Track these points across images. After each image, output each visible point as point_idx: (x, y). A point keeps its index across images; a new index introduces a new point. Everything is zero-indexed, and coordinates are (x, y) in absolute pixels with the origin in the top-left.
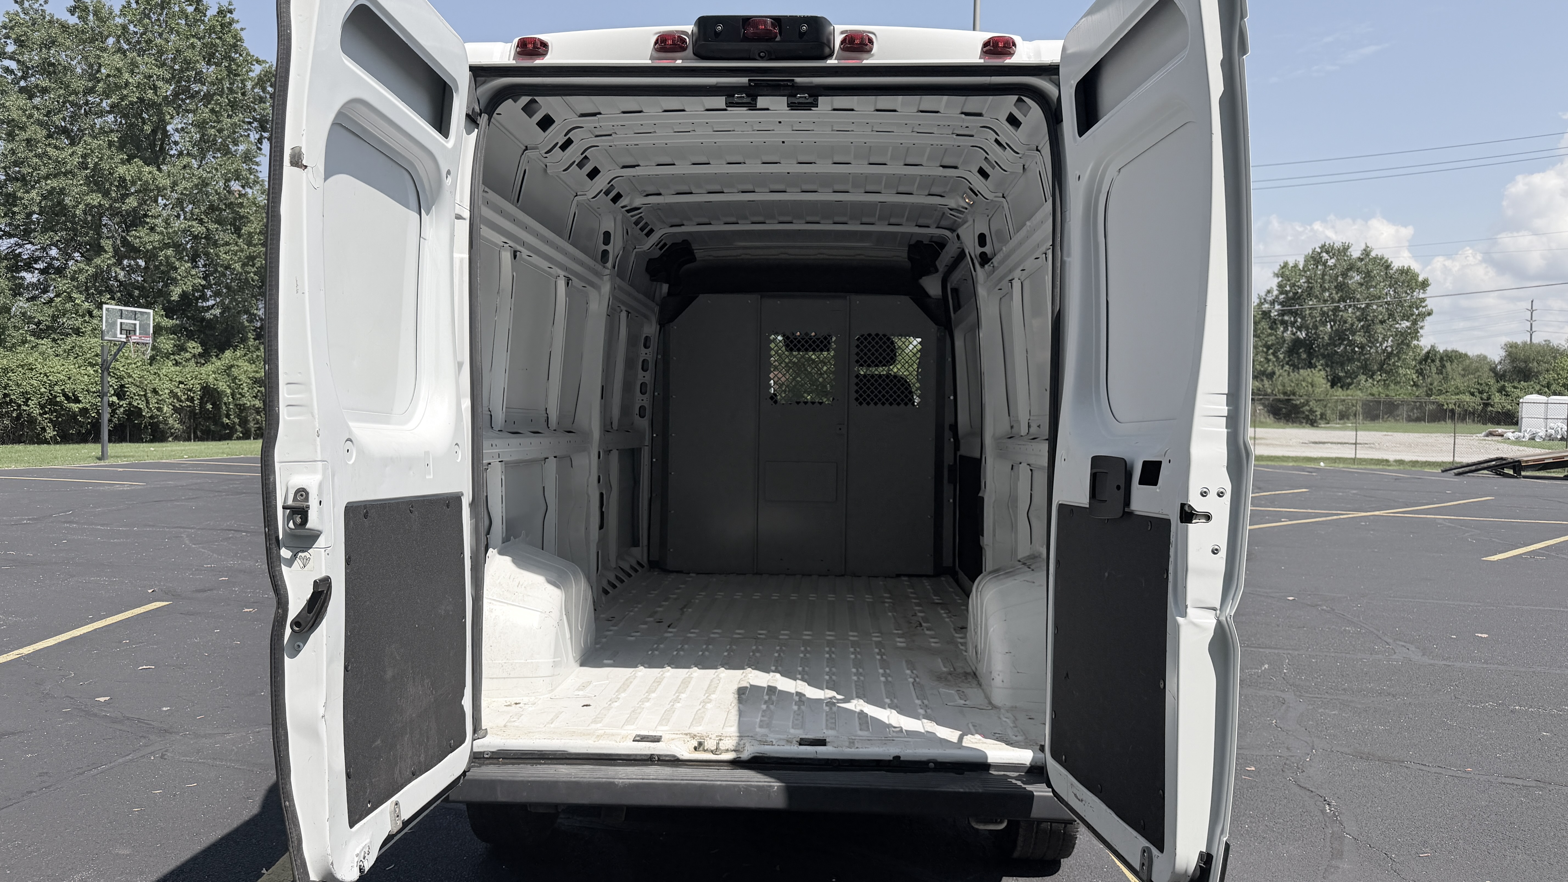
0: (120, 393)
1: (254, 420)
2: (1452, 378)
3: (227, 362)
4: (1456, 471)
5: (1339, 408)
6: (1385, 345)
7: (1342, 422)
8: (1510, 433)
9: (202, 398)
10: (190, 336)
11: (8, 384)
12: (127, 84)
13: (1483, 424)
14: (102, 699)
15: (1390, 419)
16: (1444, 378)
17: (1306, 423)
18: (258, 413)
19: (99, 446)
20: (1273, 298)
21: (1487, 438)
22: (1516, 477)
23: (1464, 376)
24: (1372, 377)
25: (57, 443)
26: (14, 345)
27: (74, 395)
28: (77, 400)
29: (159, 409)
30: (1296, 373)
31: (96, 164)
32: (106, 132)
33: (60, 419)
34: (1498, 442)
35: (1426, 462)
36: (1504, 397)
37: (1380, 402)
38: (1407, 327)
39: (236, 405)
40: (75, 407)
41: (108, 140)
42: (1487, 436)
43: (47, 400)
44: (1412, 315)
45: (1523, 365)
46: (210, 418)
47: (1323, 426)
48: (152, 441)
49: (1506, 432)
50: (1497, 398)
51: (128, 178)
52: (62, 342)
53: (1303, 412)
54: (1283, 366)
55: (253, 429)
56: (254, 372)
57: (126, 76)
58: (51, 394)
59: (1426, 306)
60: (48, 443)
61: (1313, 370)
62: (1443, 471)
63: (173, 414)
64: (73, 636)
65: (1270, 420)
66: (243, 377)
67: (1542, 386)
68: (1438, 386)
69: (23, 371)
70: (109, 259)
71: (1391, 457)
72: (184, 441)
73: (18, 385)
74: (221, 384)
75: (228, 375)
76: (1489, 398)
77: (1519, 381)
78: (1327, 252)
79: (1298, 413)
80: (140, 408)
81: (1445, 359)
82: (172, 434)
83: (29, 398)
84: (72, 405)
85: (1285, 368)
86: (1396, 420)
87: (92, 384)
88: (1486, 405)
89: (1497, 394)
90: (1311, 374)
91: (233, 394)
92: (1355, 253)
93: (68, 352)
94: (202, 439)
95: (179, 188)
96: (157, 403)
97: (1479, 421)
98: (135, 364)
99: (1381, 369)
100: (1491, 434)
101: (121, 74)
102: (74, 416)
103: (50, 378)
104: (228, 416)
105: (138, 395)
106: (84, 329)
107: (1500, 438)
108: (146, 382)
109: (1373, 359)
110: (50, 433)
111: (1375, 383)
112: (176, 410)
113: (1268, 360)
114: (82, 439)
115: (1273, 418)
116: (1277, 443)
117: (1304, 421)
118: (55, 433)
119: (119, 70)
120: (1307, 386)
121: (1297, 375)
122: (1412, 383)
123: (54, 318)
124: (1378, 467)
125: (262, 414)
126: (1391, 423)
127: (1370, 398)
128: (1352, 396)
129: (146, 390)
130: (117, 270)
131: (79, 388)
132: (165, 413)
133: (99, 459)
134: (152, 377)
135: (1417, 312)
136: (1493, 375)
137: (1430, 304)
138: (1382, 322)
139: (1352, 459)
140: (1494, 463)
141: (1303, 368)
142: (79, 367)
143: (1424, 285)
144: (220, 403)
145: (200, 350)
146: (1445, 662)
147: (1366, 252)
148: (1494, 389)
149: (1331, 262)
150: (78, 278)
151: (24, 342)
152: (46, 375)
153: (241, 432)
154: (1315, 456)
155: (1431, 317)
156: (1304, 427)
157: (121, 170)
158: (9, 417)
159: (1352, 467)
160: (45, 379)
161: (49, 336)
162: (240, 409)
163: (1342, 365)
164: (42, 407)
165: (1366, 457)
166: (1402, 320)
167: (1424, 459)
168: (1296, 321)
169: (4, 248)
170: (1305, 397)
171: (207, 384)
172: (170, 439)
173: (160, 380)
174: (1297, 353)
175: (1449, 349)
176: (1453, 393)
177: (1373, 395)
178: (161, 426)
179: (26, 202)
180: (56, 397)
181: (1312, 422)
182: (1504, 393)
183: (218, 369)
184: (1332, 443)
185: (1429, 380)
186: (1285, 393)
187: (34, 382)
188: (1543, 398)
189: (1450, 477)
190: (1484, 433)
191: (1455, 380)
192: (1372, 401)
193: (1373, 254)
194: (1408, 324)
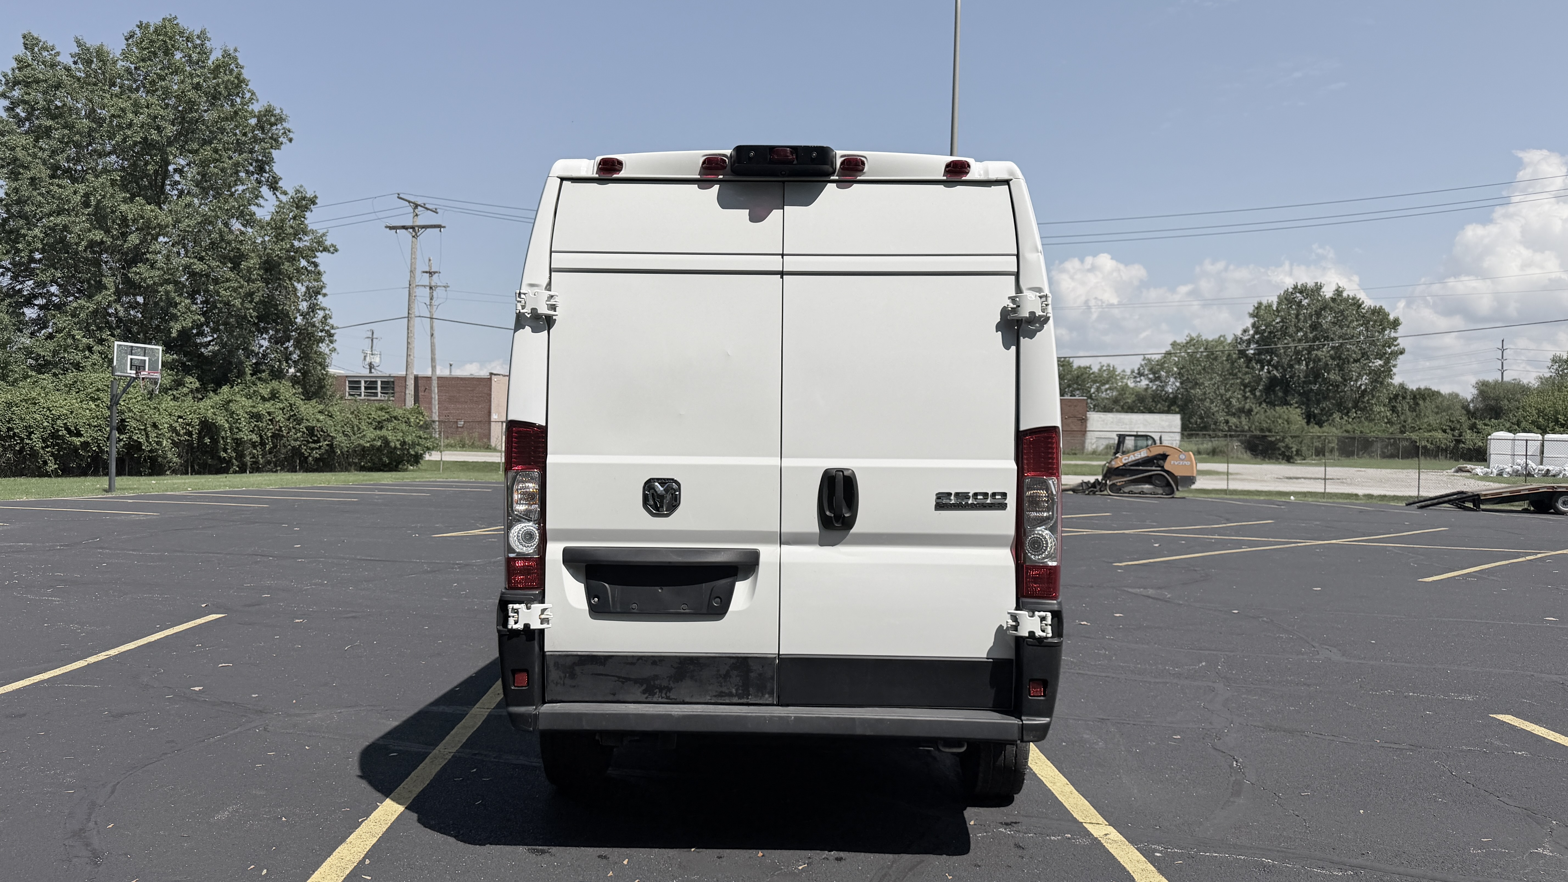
0: (122, 427)
1: (250, 454)
2: (1425, 415)
3: (226, 397)
4: (1418, 504)
5: (1315, 444)
6: (1359, 383)
7: (1317, 458)
8: (1479, 470)
9: (200, 433)
10: (187, 371)
11: (12, 418)
12: (130, 125)
13: (1455, 460)
14: (197, 689)
15: (1365, 455)
16: (1417, 416)
17: (1283, 459)
18: (254, 447)
19: (107, 478)
20: (1249, 337)
21: (1455, 474)
22: (1475, 510)
23: (1437, 413)
24: (1347, 414)
25: (58, 476)
26: (16, 380)
27: (76, 429)
28: (79, 434)
29: (159, 443)
30: (1272, 410)
31: (99, 202)
32: (109, 171)
33: (61, 453)
34: (1467, 477)
35: (1394, 496)
36: (1475, 434)
37: (1354, 438)
38: (1380, 365)
39: (233, 439)
40: (77, 441)
41: (111, 179)
42: (1457, 471)
43: (49, 434)
44: (1385, 354)
45: (1493, 403)
46: (207, 452)
47: (1299, 462)
48: (150, 475)
49: (1474, 469)
50: (1468, 435)
51: (130, 216)
52: (64, 376)
53: (1279, 449)
54: (1260, 404)
55: (249, 464)
56: (251, 406)
57: (130, 116)
58: (54, 428)
59: (1398, 344)
60: (50, 476)
61: (1289, 407)
62: (1407, 505)
63: (172, 448)
64: (149, 641)
65: (1247, 456)
66: (241, 412)
67: (1512, 423)
68: (1411, 423)
69: (26, 406)
70: (110, 295)
71: (1361, 491)
72: (181, 474)
73: (22, 419)
74: (219, 418)
75: (227, 410)
76: (1460, 435)
77: (1490, 419)
78: (1301, 292)
79: (1275, 449)
80: (140, 442)
81: (1418, 397)
82: (170, 468)
83: (32, 432)
84: (74, 438)
85: (1262, 406)
86: (1371, 457)
87: (94, 418)
88: (1458, 441)
89: (1468, 431)
90: (1286, 411)
91: (231, 429)
92: (1328, 292)
93: (69, 387)
94: (199, 473)
95: (182, 226)
96: (157, 437)
97: (1451, 458)
98: (135, 398)
99: (1356, 406)
100: (1460, 470)
101: (126, 114)
102: (76, 449)
103: (53, 412)
104: (225, 450)
105: (139, 429)
106: (84, 364)
107: (1468, 474)
108: (146, 417)
109: (1348, 397)
110: (52, 466)
111: (1351, 420)
112: (174, 443)
113: (1246, 398)
114: (83, 472)
115: (1249, 454)
116: (1253, 478)
117: (1281, 457)
118: (56, 466)
119: (123, 110)
120: (1283, 423)
121: (1274, 413)
122: (1386, 420)
123: (55, 353)
124: (1346, 501)
125: (258, 448)
126: (1366, 460)
127: (1347, 435)
128: (1328, 433)
129: (146, 424)
130: (118, 306)
131: (81, 422)
132: (165, 447)
133: (106, 491)
134: (152, 412)
135: (1389, 351)
136: (1465, 412)
137: (1402, 343)
138: (1356, 361)
139: (1321, 493)
140: (1455, 496)
141: (1278, 405)
142: (81, 402)
143: (1396, 324)
144: (218, 437)
145: (198, 385)
146: (1359, 661)
147: (1339, 292)
148: (1465, 426)
149: (1305, 302)
150: (79, 314)
151: (26, 377)
152: (49, 410)
153: (238, 466)
154: (1288, 491)
155: (1403, 355)
156: (1280, 463)
157: (124, 207)
158: (11, 450)
159: (1320, 500)
160: (48, 413)
161: (50, 371)
162: (236, 443)
163: (1318, 402)
164: (44, 440)
165: (1336, 491)
166: (1376, 359)
167: (1392, 494)
168: (1272, 359)
169: (5, 285)
170: (1282, 434)
171: (205, 418)
172: (168, 472)
173: (159, 414)
174: (1274, 391)
175: (1422, 387)
176: (1425, 430)
177: (1347, 431)
178: (160, 460)
179: (30, 239)
180: (58, 431)
181: (1289, 459)
182: (1475, 430)
183: (216, 404)
184: (1305, 478)
185: (1402, 418)
186: (1262, 430)
187: (37, 416)
188: (1510, 435)
189: (1414, 511)
190: (1453, 470)
191: (1428, 417)
192: (1347, 438)
193: (1345, 294)
194: (1380, 362)
